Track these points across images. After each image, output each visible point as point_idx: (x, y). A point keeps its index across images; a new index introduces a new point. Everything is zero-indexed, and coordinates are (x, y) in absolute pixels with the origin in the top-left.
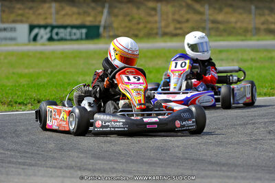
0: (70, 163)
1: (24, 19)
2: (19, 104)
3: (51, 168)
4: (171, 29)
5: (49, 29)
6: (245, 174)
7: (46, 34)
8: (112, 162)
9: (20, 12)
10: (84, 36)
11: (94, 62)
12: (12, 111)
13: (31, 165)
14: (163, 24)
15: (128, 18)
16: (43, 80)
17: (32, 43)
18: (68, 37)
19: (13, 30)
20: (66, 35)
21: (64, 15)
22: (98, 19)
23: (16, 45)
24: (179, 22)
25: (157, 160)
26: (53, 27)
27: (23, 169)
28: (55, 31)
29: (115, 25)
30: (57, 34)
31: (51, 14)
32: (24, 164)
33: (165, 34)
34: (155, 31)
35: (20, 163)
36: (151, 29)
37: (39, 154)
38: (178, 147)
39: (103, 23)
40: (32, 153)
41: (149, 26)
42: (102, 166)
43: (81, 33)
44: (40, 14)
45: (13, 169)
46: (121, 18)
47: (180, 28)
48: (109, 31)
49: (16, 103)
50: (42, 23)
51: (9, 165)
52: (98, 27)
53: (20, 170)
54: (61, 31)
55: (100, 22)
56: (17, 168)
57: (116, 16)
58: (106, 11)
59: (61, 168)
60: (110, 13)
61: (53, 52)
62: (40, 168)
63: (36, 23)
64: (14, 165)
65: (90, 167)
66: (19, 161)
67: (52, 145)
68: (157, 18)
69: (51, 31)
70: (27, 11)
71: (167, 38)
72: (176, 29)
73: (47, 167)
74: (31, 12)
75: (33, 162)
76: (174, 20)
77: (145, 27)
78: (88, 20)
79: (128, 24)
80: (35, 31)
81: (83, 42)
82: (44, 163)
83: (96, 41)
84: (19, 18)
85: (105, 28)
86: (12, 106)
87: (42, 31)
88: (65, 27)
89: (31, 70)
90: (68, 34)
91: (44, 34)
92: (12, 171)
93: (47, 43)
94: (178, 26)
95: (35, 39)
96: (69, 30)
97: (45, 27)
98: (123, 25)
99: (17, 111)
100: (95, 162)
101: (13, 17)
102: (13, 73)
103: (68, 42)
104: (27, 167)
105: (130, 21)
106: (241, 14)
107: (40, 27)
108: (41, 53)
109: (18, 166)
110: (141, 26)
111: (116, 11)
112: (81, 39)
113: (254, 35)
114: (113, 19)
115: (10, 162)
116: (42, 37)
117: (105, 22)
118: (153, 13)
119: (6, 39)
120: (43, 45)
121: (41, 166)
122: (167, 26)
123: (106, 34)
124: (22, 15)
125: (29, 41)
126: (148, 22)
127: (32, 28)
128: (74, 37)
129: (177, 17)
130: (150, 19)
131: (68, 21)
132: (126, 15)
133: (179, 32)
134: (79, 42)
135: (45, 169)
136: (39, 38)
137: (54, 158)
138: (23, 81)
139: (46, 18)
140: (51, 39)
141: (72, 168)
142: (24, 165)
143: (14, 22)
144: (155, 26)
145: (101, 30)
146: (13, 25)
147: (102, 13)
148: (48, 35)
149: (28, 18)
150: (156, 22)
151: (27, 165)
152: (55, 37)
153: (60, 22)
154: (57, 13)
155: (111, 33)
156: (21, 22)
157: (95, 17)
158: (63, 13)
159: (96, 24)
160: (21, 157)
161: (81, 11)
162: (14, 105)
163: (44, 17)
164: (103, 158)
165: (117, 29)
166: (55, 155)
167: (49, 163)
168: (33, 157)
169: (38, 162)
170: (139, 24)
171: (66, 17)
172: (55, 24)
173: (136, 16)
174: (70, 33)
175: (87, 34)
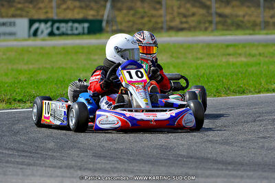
0: (69, 162)
1: (24, 13)
2: (19, 101)
3: (50, 167)
4: (176, 23)
5: (49, 24)
6: (252, 173)
7: (47, 28)
8: (113, 162)
9: (20, 6)
10: (86, 31)
11: (96, 57)
12: (11, 109)
13: (29, 165)
14: (168, 18)
15: (132, 12)
16: (43, 76)
17: (32, 38)
18: (69, 32)
19: (13, 24)
20: (67, 30)
21: (65, 9)
22: (101, 13)
23: (15, 40)
24: (185, 16)
25: (161, 159)
26: (54, 22)
27: (21, 169)
28: (56, 25)
29: (119, 19)
30: (58, 28)
31: (52, 8)
32: (22, 163)
33: (170, 29)
34: (160, 25)
35: (18, 163)
36: (156, 23)
37: (38, 153)
38: (183, 145)
39: (105, 17)
40: (30, 152)
41: (154, 20)
42: (103, 166)
43: (83, 28)
44: (40, 8)
45: (11, 169)
46: (125, 11)
47: (186, 22)
48: (112, 26)
49: (15, 100)
50: (43, 17)
51: (7, 165)
52: (101, 22)
53: (18, 170)
54: (63, 25)
55: (103, 16)
56: (14, 168)
57: (120, 10)
58: (108, 5)
59: (60, 168)
60: (113, 7)
61: (54, 47)
62: (38, 168)
63: (36, 17)
64: (11, 165)
65: (91, 166)
66: (17, 160)
67: (51, 145)
68: (162, 12)
69: (52, 26)
70: (27, 5)
71: (172, 33)
72: (181, 23)
73: (46, 167)
74: (31, 6)
75: (32, 162)
76: (179, 14)
77: (150, 21)
78: (91, 14)
79: (132, 18)
80: (36, 26)
81: (85, 37)
82: (43, 162)
83: (98, 36)
84: (19, 12)
85: (108, 22)
86: (10, 103)
87: (43, 26)
88: (66, 21)
89: (31, 67)
90: (69, 28)
91: (44, 28)
92: (10, 171)
93: (47, 38)
94: (184, 20)
95: (35, 34)
96: (70, 24)
97: (46, 21)
98: (127, 19)
99: (16, 109)
100: (96, 161)
101: (12, 11)
102: (12, 70)
103: (69, 37)
104: (25, 167)
105: (134, 15)
106: (249, 7)
107: (40, 21)
108: (42, 48)
109: (16, 166)
110: (146, 20)
111: (119, 5)
112: (83, 34)
113: (261, 29)
114: (117, 13)
115: (7, 162)
116: (42, 32)
117: (108, 17)
118: (158, 6)
119: (4, 34)
120: (44, 40)
121: (40, 165)
122: (173, 20)
123: (109, 29)
124: (21, 9)
125: (29, 36)
126: (153, 16)
127: (32, 22)
128: (76, 32)
129: (182, 10)
130: (154, 12)
131: (69, 15)
132: (130, 9)
133: (185, 26)
134: (80, 37)
135: (44, 168)
136: (39, 32)
137: (53, 158)
138: (22, 78)
139: (47, 12)
140: (51, 34)
141: (71, 167)
142: (22, 165)
143: (14, 16)
144: (159, 20)
145: (104, 24)
146: (12, 20)
147: (105, 6)
148: (49, 30)
149: (28, 12)
150: (161, 16)
151: (25, 165)
152: (56, 32)
153: (62, 16)
154: (58, 7)
155: (114, 28)
156: (21, 16)
157: (98, 11)
158: (64, 6)
159: (99, 18)
160: (19, 156)
161: (83, 4)
162: (13, 102)
163: (44, 11)
164: (105, 157)
165: (121, 23)
166: (55, 154)
167: (49, 162)
168: (31, 156)
169: (37, 162)
170: (142, 17)
171: (68, 11)
172: (56, 18)
173: (141, 10)
174: (72, 27)
175: (89, 28)
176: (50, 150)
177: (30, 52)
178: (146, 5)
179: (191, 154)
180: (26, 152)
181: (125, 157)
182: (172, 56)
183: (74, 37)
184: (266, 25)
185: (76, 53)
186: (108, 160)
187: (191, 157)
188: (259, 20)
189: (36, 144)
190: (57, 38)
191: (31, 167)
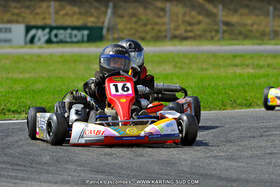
0: (65, 177)
1: (20, 19)
2: (13, 112)
3: (45, 182)
4: (181, 31)
5: (47, 31)
7: (44, 35)
9: (16, 11)
10: (85, 38)
12: (4, 120)
13: (23, 179)
14: (172, 26)
15: (134, 19)
16: (39, 86)
17: (29, 45)
18: (68, 40)
19: (9, 30)
20: (65, 37)
21: (64, 15)
22: (101, 20)
23: (11, 47)
24: (190, 24)
25: (162, 174)
26: (52, 28)
27: (14, 183)
28: (54, 32)
29: (120, 26)
30: (56, 36)
31: (50, 14)
32: (16, 178)
33: (174, 37)
34: (164, 34)
35: (11, 177)
36: (160, 31)
37: (32, 167)
38: (185, 160)
39: (106, 24)
40: (25, 166)
41: (157, 28)
43: (83, 35)
44: (37, 14)
45: (4, 184)
46: (127, 18)
47: (191, 31)
48: (113, 33)
49: (9, 111)
50: (40, 23)
52: (101, 29)
53: (11, 185)
54: (61, 32)
55: (103, 23)
56: (8, 182)
57: (122, 17)
58: (109, 11)
59: (56, 183)
60: (114, 14)
61: (51, 55)
62: (33, 183)
63: (33, 23)
64: (5, 179)
66: (11, 174)
67: (46, 158)
68: (166, 19)
69: (50, 33)
70: (23, 10)
71: (176, 42)
72: (186, 31)
73: (41, 182)
74: (28, 11)
75: (26, 176)
76: (184, 22)
77: (153, 29)
78: (91, 21)
79: (134, 26)
80: (33, 32)
81: (85, 45)
82: (37, 177)
83: (98, 44)
84: (15, 18)
85: (108, 29)
86: (4, 114)
87: (40, 33)
88: (65, 28)
89: (27, 76)
90: (68, 36)
91: (42, 35)
93: (45, 45)
94: (189, 28)
95: (32, 41)
96: (69, 31)
97: (43, 28)
98: (129, 26)
99: (10, 120)
100: (94, 176)
101: (7, 16)
102: (7, 78)
103: (68, 45)
104: (18, 181)
105: (136, 22)
106: (258, 16)
107: (37, 28)
108: (39, 56)
109: (9, 180)
110: (149, 27)
111: (121, 11)
112: (83, 42)
113: (270, 39)
114: (118, 20)
116: (39, 39)
117: (109, 23)
118: (161, 13)
120: (40, 47)
121: (35, 180)
122: (177, 28)
123: (110, 37)
124: (17, 15)
125: (26, 43)
126: (156, 24)
127: (28, 29)
128: (75, 40)
129: (187, 18)
130: (158, 20)
131: (68, 21)
132: (133, 15)
133: (190, 34)
134: (79, 45)
135: (39, 183)
136: (36, 39)
137: (48, 172)
138: (18, 87)
139: (44, 18)
140: (49, 41)
141: (68, 183)
143: (9, 22)
144: (163, 28)
145: (104, 32)
146: (8, 26)
147: (106, 13)
148: (47, 37)
149: (24, 18)
150: (165, 24)
151: (20, 179)
152: (54, 39)
153: (60, 23)
154: (57, 12)
155: (116, 36)
156: (17, 22)
158: (63, 12)
159: (99, 25)
160: (13, 170)
161: (83, 10)
162: (7, 113)
163: (42, 16)
164: (103, 172)
165: (122, 31)
166: (50, 168)
167: (44, 177)
168: (26, 171)
169: (32, 176)
170: (145, 25)
171: (66, 17)
172: (54, 24)
173: (144, 17)
174: (71, 34)
175: (88, 35)
176: (46, 163)
177: (26, 60)
178: (149, 12)
179: (194, 171)
180: (20, 165)
181: (125, 172)
182: (175, 66)
183: (73, 45)
184: (276, 35)
185: (75, 61)
186: (106, 175)
187: (194, 174)
188: (268, 30)
189: (31, 157)
190: (55, 45)
191: (25, 182)
